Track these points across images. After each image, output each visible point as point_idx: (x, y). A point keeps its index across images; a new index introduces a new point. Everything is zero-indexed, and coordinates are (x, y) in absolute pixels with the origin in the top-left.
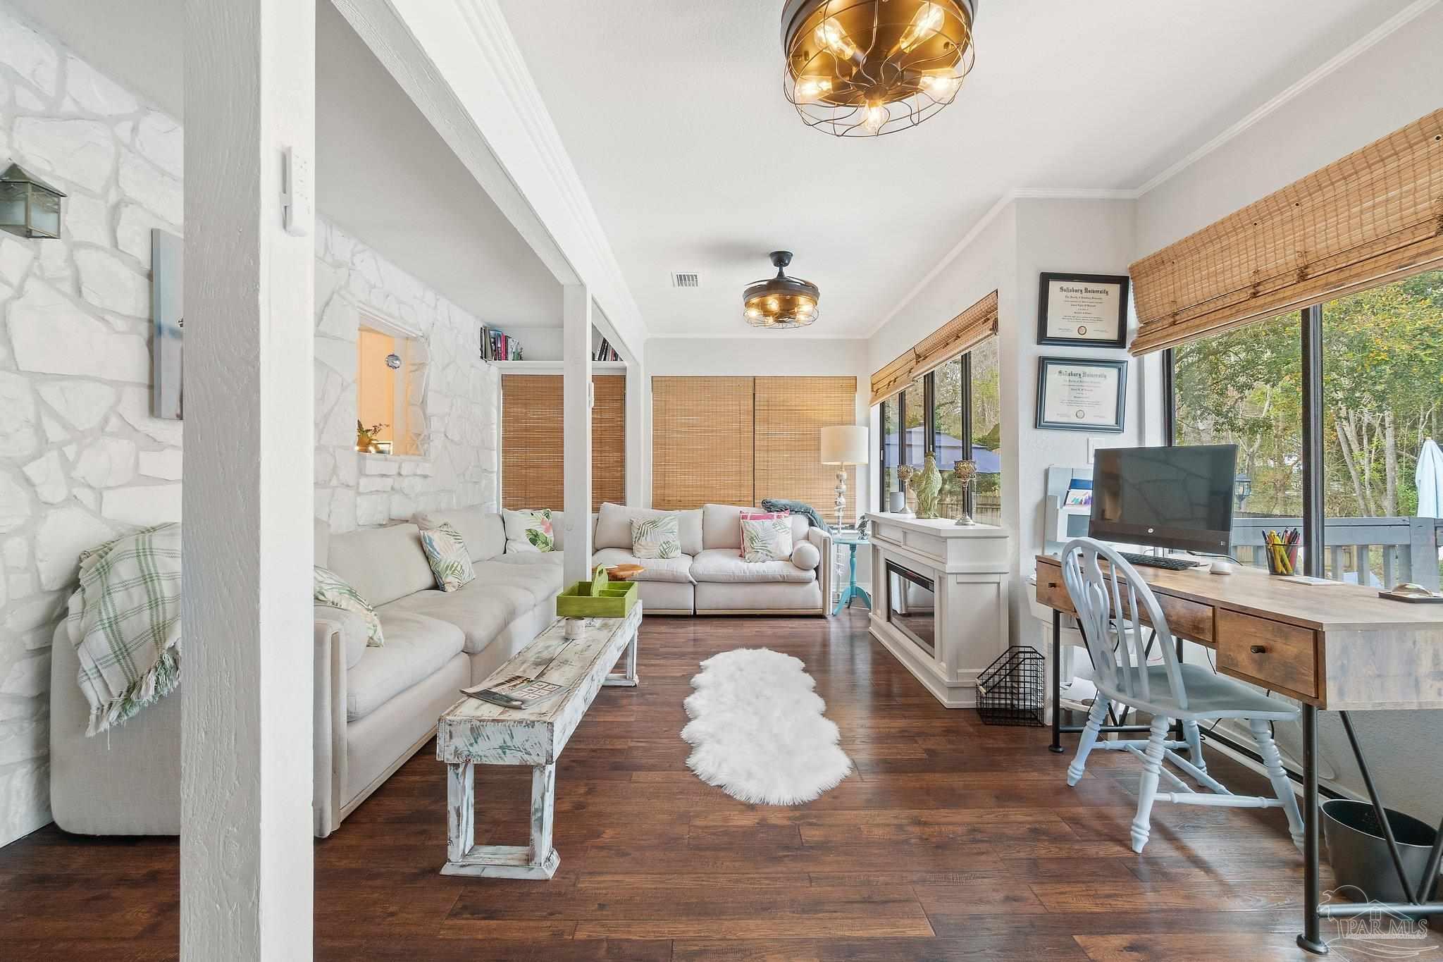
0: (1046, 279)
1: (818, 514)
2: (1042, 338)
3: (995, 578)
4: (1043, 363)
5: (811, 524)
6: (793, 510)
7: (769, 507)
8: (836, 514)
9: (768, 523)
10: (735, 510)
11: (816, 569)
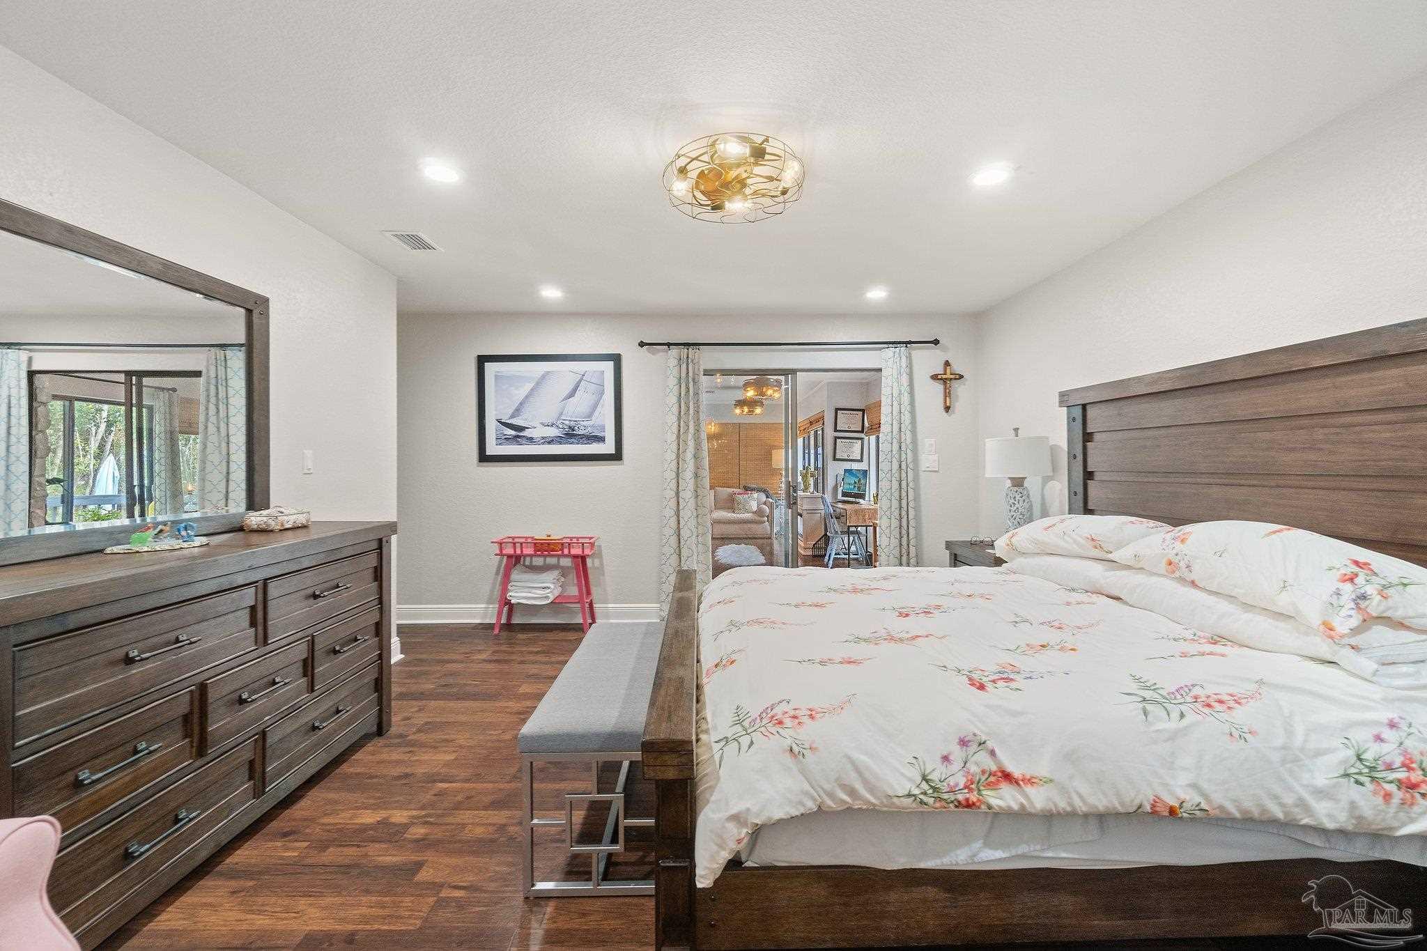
0: (837, 410)
1: (771, 492)
2: (836, 430)
3: (820, 511)
4: (836, 438)
5: (767, 497)
6: (759, 490)
7: (746, 489)
8: (780, 492)
9: (746, 496)
10: (730, 490)
11: (768, 517)
